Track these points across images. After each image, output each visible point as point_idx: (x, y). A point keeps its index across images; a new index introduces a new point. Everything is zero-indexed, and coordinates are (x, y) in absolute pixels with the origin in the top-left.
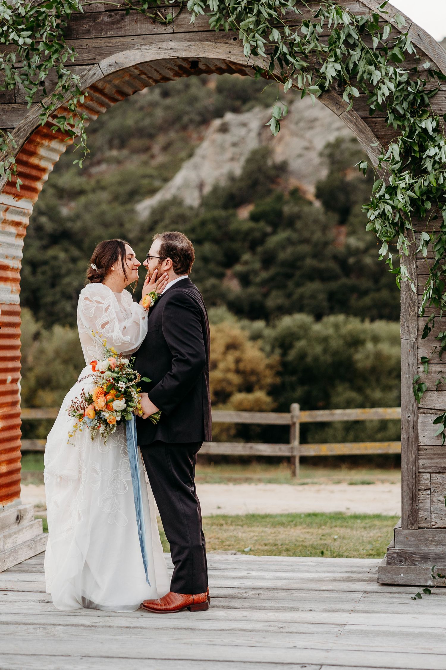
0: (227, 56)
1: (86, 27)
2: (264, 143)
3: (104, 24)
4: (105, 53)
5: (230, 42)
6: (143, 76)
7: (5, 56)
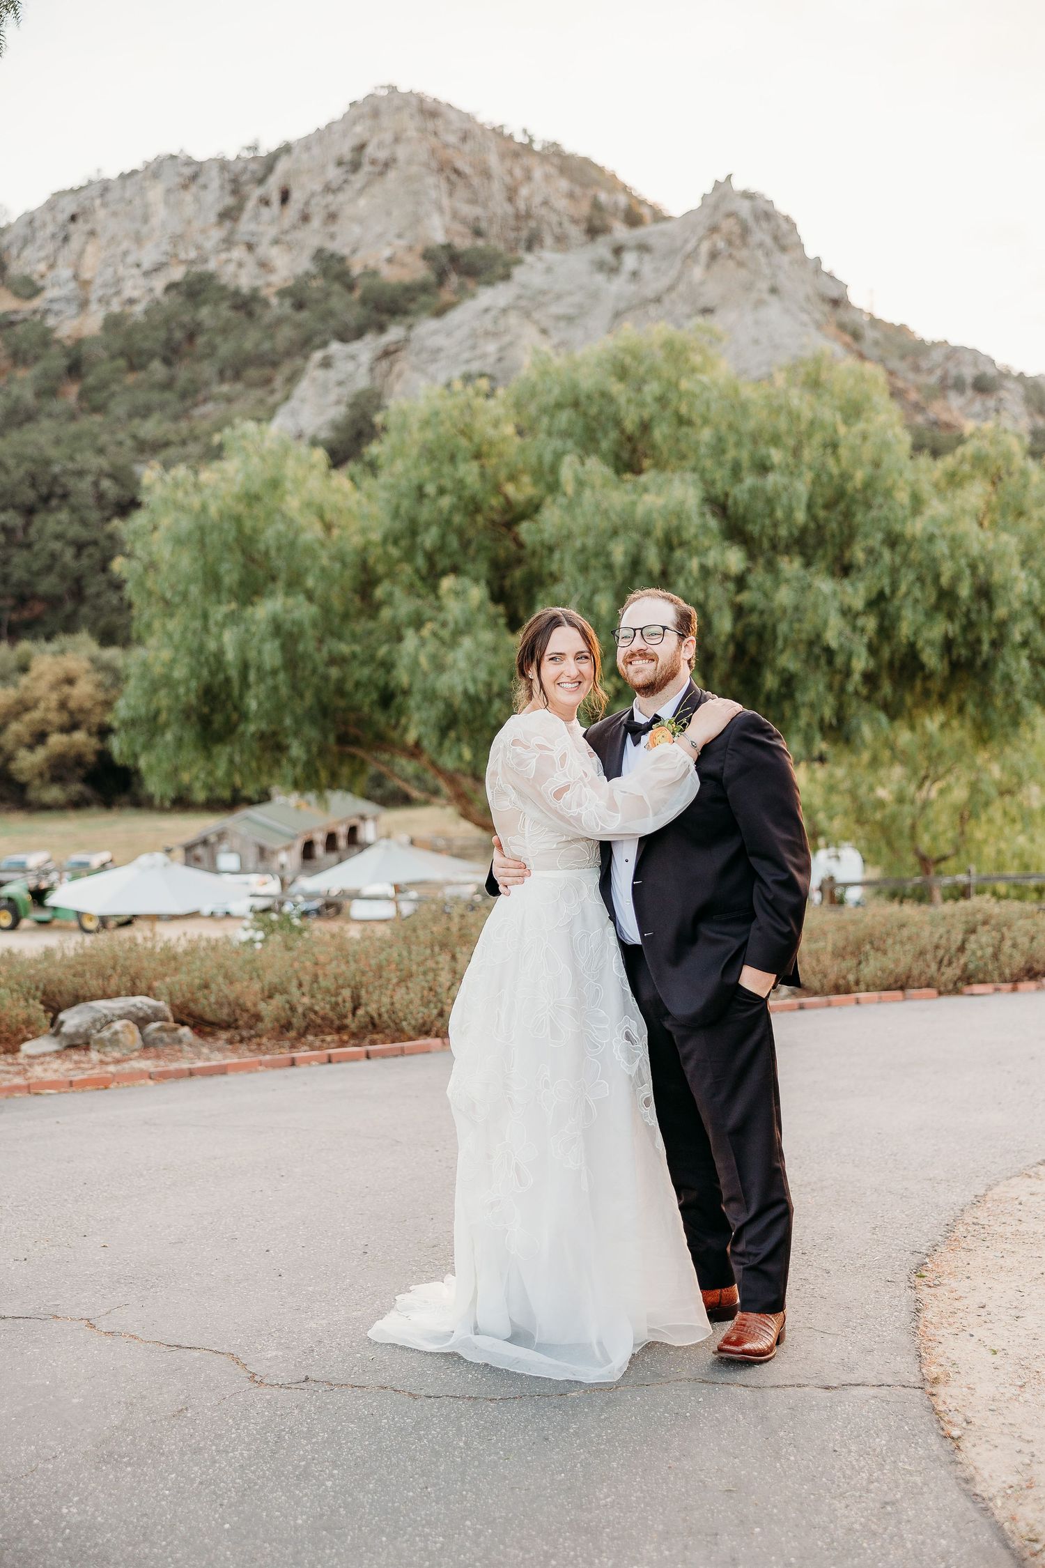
2: (377, 382)
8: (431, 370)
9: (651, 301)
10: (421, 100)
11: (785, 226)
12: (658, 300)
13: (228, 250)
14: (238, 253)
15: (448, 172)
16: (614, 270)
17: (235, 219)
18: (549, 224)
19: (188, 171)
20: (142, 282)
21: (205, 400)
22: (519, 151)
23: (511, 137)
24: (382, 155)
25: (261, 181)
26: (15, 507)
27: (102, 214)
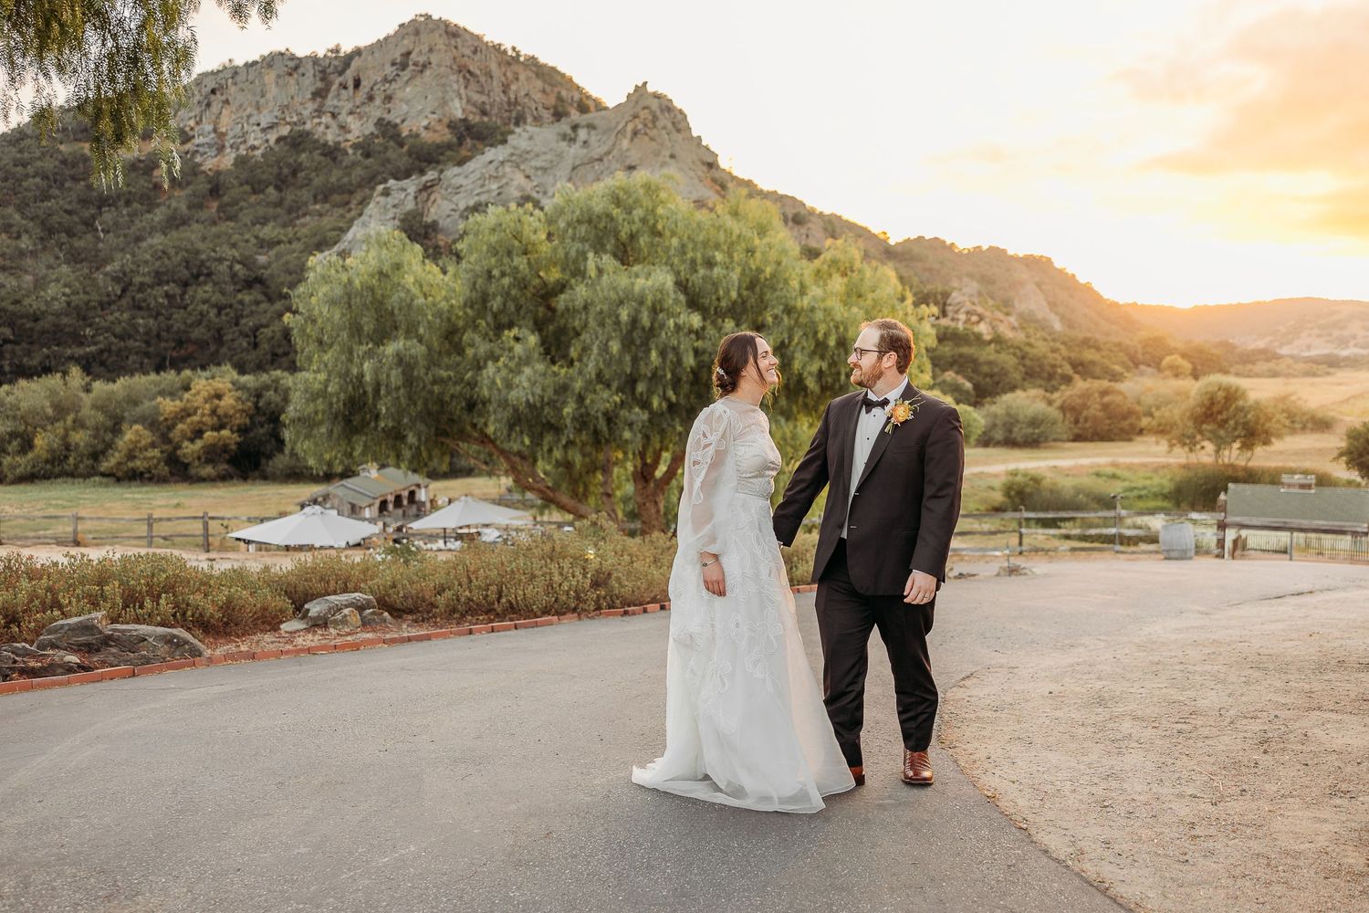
2: (419, 206)
8: (455, 199)
9: (597, 160)
10: (446, 24)
11: (679, 116)
12: (600, 160)
13: (319, 117)
14: (326, 119)
15: (464, 72)
16: (573, 140)
17: (324, 97)
18: (530, 108)
19: (292, 64)
20: (260, 135)
21: (304, 215)
22: (510, 61)
23: (505, 52)
24: (422, 60)
25: (341, 73)
26: (174, 281)
27: (233, 89)
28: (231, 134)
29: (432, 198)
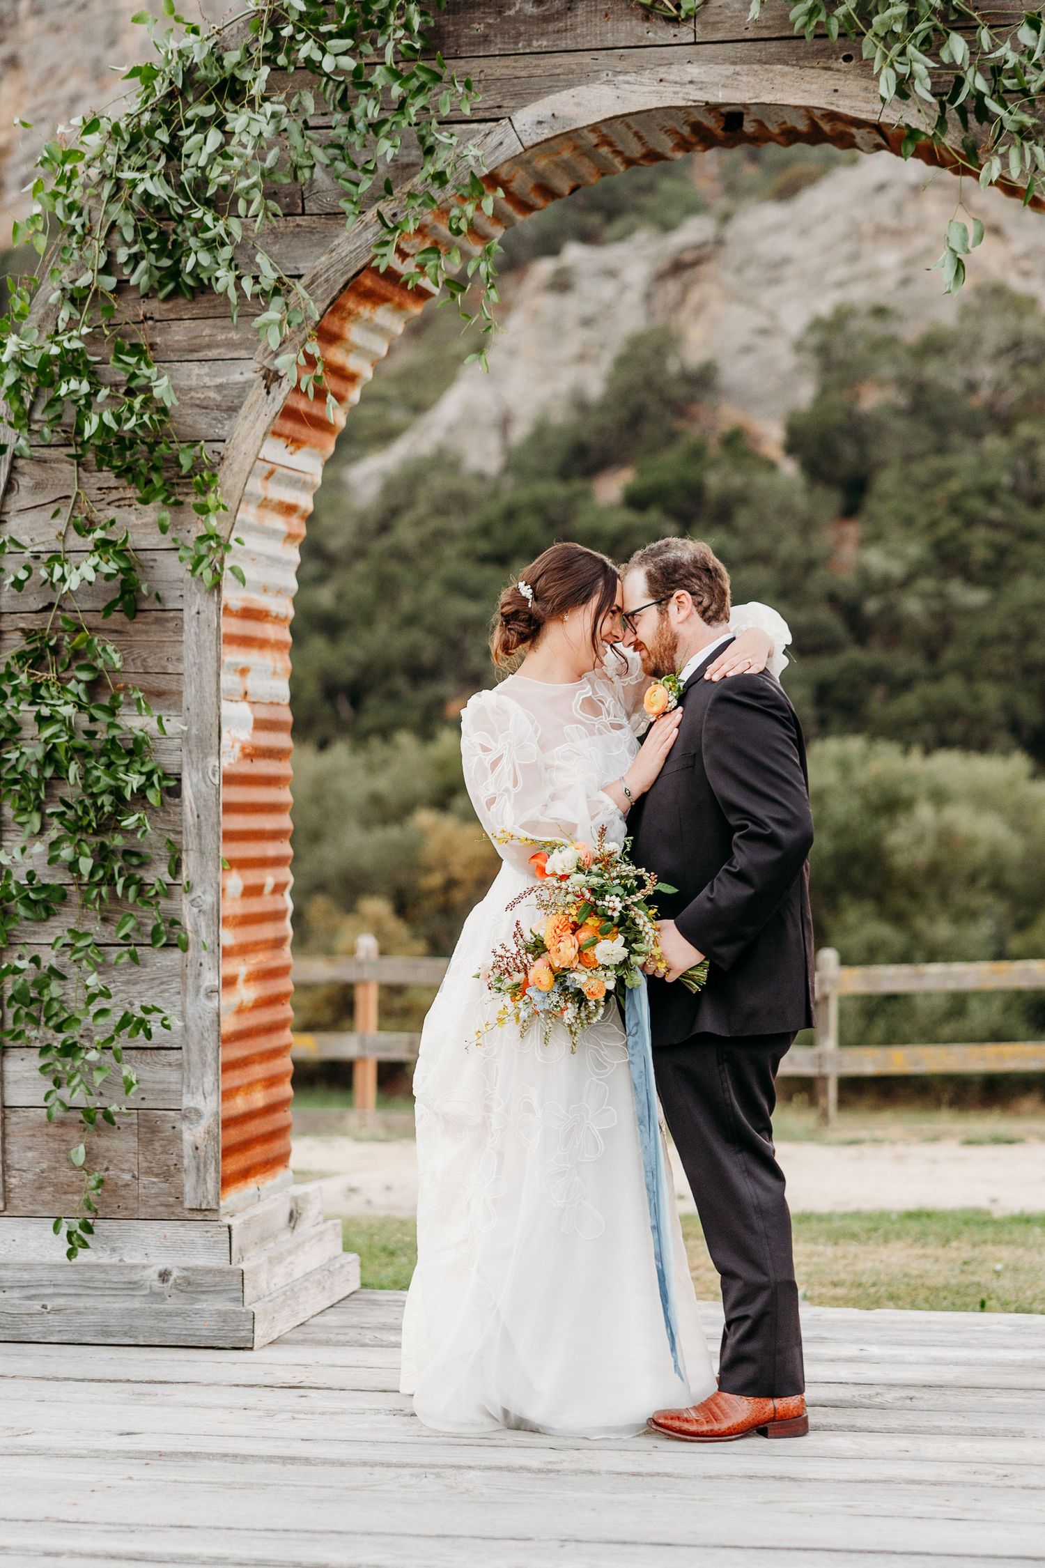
0: (829, 99)
1: (479, 28)
2: (659, 320)
3: (524, 22)
4: (526, 93)
5: (835, 65)
6: (604, 150)
7: (289, 98)
8: (767, 297)
27: (30, 27)
28: (22, 149)
29: (695, 296)
